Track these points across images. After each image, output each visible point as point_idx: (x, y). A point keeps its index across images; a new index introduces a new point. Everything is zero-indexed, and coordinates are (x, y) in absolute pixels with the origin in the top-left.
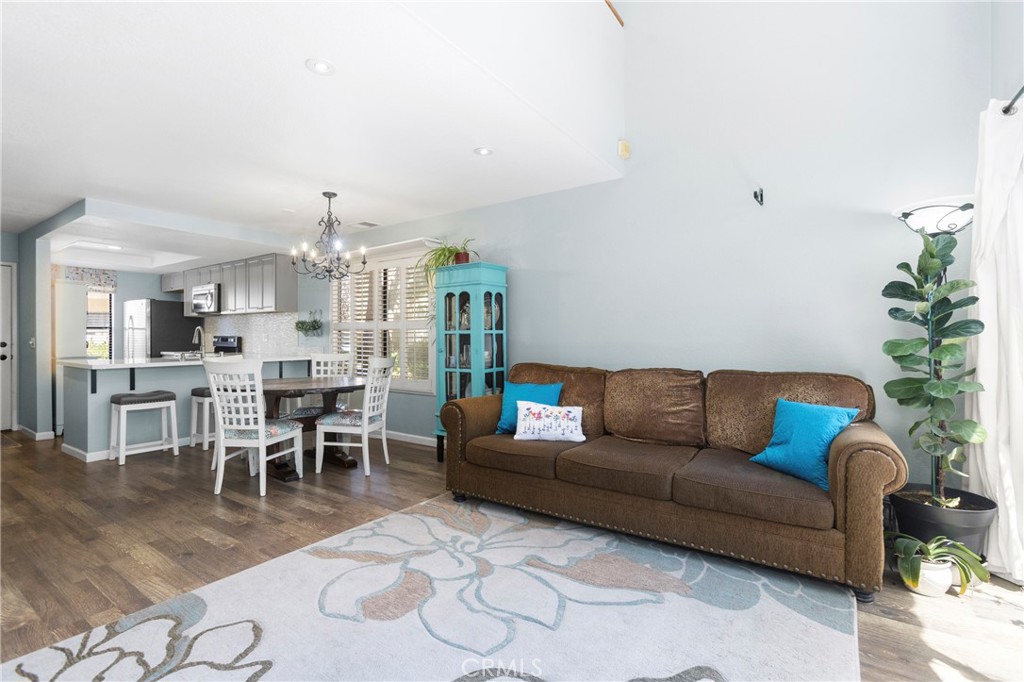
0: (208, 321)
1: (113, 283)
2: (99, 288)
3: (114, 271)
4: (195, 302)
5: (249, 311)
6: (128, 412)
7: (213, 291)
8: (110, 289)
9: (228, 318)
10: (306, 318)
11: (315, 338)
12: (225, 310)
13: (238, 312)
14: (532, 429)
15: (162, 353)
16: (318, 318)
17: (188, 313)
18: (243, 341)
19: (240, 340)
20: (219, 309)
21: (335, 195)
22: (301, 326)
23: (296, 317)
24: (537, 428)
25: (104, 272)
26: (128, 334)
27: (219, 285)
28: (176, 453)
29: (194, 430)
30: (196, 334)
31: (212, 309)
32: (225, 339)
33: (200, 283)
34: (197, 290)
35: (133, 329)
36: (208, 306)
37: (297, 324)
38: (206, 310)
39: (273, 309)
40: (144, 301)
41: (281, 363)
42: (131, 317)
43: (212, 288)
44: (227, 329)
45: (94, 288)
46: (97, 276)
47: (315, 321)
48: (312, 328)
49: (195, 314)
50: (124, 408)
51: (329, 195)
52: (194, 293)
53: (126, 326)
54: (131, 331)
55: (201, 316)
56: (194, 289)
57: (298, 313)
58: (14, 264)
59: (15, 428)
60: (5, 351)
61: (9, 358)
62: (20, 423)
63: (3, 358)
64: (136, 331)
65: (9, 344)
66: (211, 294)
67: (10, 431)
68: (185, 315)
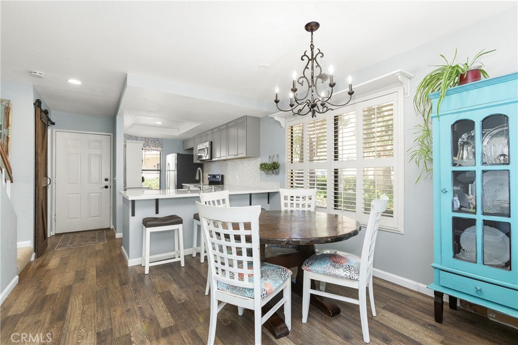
0: (206, 166)
1: (161, 146)
2: (155, 148)
3: (162, 139)
4: (199, 154)
5: (229, 157)
6: (151, 233)
7: (208, 146)
8: (160, 149)
9: (216, 163)
10: (266, 160)
11: (274, 175)
12: (214, 158)
13: (222, 158)
16: (275, 160)
17: (196, 161)
18: (224, 178)
19: (222, 176)
20: (211, 158)
22: (265, 167)
23: (259, 161)
25: (157, 139)
26: (167, 174)
27: (211, 142)
28: (183, 264)
29: (195, 245)
30: (198, 173)
31: (207, 158)
32: (214, 176)
33: (202, 142)
34: (200, 147)
35: (169, 171)
36: (206, 157)
37: (261, 165)
38: (204, 158)
39: (244, 155)
40: (174, 154)
41: (251, 194)
42: (169, 164)
43: (207, 144)
44: (215, 170)
45: (153, 148)
46: (154, 142)
47: (274, 163)
48: (272, 168)
49: (199, 162)
50: (149, 230)
51: (312, 27)
52: (198, 149)
53: (167, 169)
55: (202, 162)
56: (198, 147)
57: (260, 158)
58: (112, 134)
59: (112, 227)
60: (107, 183)
61: (109, 187)
62: (113, 224)
63: (106, 187)
64: (171, 172)
65: (109, 179)
66: (207, 148)
67: (109, 229)
68: (194, 162)
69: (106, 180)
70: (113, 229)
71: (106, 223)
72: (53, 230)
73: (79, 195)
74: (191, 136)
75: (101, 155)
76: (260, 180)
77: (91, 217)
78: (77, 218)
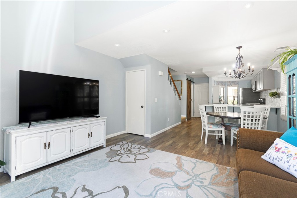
3: (238, 81)
14: (270, 155)
18: (266, 100)
21: (241, 47)
22: (270, 94)
24: (272, 156)
35: (240, 96)
36: (253, 89)
39: (262, 89)
40: (242, 88)
42: (240, 93)
44: (263, 96)
45: (233, 86)
46: (234, 83)
51: (239, 48)
57: (275, 89)
69: (209, 100)
72: (194, 116)
75: (207, 91)
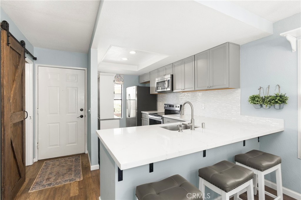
1: (122, 80)
2: (118, 82)
3: (123, 75)
7: (169, 79)
8: (121, 83)
9: (177, 94)
12: (176, 89)
15: (142, 112)
17: (153, 92)
20: (172, 89)
25: (120, 75)
26: (128, 102)
27: (172, 76)
31: (169, 89)
32: (172, 106)
33: (161, 76)
34: (158, 80)
35: (130, 100)
36: (167, 88)
40: (135, 87)
42: (129, 95)
43: (169, 77)
44: (171, 100)
52: (157, 82)
53: (127, 98)
54: (129, 101)
56: (156, 80)
57: (240, 89)
58: (86, 69)
59: (87, 152)
60: (82, 113)
61: (84, 116)
62: (88, 150)
63: (82, 116)
64: (131, 101)
65: (84, 109)
66: (169, 81)
67: (84, 154)
68: (150, 93)
69: (82, 110)
70: (87, 154)
71: (82, 149)
72: (36, 157)
73: (58, 124)
74: (147, 71)
75: (77, 88)
76: (239, 113)
77: (69, 144)
78: (57, 145)
